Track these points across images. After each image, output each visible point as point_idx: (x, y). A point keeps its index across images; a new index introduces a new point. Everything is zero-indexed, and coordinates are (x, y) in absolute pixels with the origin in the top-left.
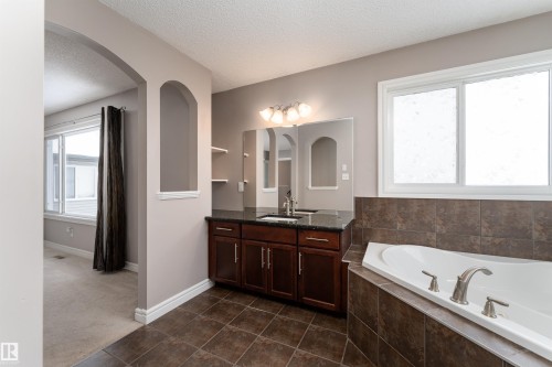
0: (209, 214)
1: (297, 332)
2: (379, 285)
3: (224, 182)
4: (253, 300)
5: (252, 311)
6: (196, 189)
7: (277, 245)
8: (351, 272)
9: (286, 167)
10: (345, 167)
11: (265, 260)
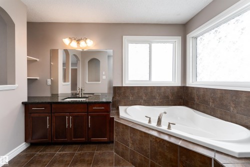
0: (26, 100)
1: (90, 158)
2: (130, 125)
3: (37, 79)
4: (60, 147)
5: (60, 155)
6: (14, 83)
7: (76, 114)
8: (116, 121)
9: (75, 72)
10: (104, 73)
11: (69, 123)
